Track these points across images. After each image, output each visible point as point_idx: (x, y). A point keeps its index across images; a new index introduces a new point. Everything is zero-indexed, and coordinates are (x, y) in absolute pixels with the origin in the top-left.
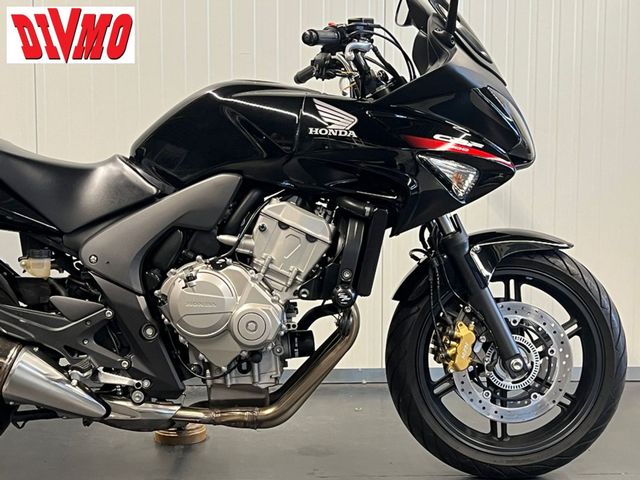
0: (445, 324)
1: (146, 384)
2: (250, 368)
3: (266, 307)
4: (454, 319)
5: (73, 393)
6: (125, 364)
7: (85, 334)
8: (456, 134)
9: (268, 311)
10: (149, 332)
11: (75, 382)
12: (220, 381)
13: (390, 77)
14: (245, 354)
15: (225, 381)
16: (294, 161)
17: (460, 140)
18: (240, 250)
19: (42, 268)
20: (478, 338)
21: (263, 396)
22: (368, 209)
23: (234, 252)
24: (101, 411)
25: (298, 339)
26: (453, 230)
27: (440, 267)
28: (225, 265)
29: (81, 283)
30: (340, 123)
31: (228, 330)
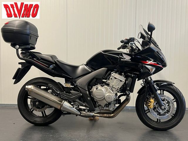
0: (148, 99)
1: (88, 108)
2: (108, 106)
3: (112, 94)
4: (150, 98)
5: (74, 110)
6: (84, 105)
7: (77, 98)
8: (151, 60)
9: (112, 95)
10: (89, 98)
11: (75, 108)
12: (102, 109)
13: (137, 49)
14: (107, 103)
15: (103, 108)
16: (118, 65)
17: (151, 62)
18: (107, 83)
19: (69, 85)
20: (155, 102)
21: (111, 112)
22: (133, 75)
23: (106, 83)
24: (79, 113)
25: (118, 101)
26: (150, 80)
27: (147, 87)
28: (104, 86)
29: (76, 88)
30: (127, 58)
31: (104, 98)
